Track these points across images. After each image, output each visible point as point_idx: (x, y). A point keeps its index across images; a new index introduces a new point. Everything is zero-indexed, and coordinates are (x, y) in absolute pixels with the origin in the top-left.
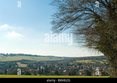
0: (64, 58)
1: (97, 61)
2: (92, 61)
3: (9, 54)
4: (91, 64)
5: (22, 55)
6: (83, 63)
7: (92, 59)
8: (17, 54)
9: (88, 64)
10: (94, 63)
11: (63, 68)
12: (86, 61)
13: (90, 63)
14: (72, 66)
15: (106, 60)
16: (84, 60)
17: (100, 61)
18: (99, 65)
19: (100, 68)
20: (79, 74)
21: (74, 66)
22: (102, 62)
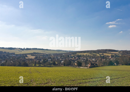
0: (69, 52)
1: (94, 54)
2: (90, 54)
3: (25, 48)
4: (89, 56)
5: (36, 49)
6: (82, 55)
7: (90, 52)
8: (32, 49)
9: (86, 56)
10: (91, 56)
11: (63, 59)
12: (85, 54)
13: (87, 55)
14: (72, 57)
15: (101, 53)
16: (84, 53)
17: (97, 54)
18: (95, 57)
19: (96, 60)
20: (75, 65)
21: (74, 58)
22: (98, 55)
